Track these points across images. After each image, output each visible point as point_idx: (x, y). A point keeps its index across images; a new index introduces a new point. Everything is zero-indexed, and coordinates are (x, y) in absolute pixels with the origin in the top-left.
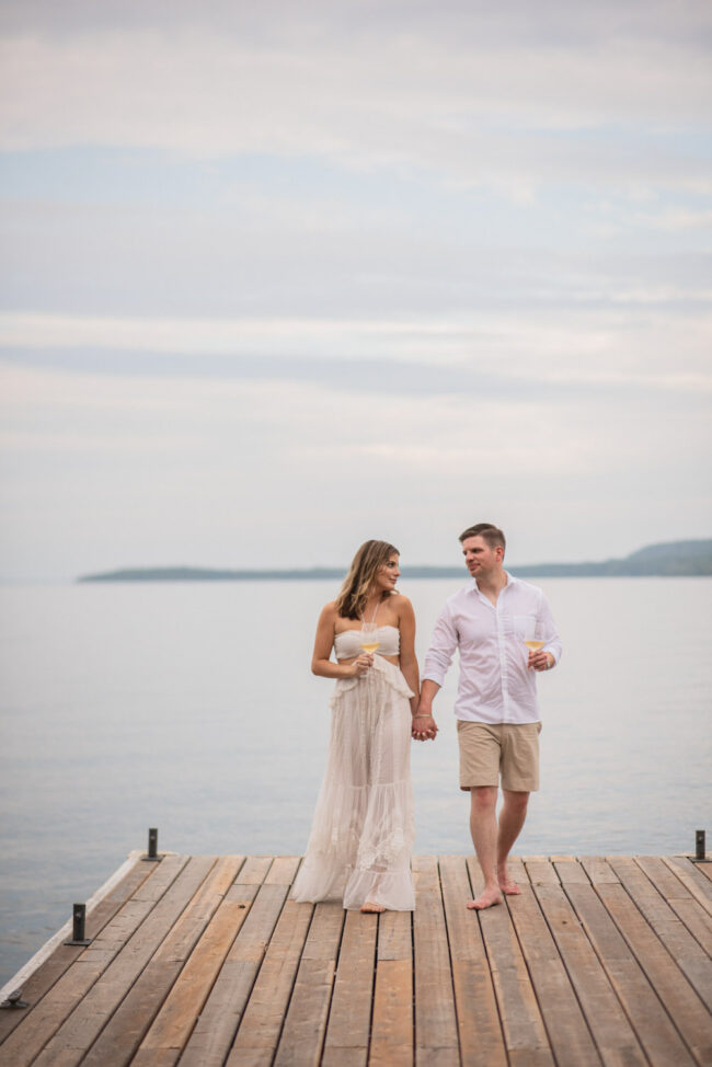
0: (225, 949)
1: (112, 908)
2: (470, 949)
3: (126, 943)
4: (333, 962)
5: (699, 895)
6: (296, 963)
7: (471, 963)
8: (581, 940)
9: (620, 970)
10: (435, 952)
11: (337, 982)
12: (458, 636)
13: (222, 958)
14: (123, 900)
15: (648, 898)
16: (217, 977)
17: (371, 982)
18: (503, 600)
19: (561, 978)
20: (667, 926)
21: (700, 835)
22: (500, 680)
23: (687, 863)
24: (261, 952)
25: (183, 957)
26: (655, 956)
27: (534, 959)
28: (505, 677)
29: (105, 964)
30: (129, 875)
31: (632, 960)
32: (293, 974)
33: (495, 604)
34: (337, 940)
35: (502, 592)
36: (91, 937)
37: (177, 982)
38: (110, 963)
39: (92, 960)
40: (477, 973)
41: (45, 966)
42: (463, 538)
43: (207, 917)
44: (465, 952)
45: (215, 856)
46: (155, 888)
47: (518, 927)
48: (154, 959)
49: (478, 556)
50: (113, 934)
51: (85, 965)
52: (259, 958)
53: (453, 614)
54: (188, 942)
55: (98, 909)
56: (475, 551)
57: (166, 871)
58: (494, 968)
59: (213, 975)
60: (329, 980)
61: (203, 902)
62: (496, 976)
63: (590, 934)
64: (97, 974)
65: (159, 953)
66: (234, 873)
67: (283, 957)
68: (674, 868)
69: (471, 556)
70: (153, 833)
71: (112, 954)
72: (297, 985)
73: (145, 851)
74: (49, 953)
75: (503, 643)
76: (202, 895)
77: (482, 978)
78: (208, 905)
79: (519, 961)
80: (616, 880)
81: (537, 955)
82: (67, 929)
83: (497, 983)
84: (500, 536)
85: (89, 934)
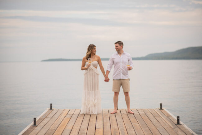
0: (65, 127)
1: (42, 119)
2: (115, 126)
3: (45, 126)
4: (87, 129)
5: (161, 116)
6: (79, 129)
7: (115, 129)
8: (137, 124)
9: (145, 130)
10: (108, 127)
11: (87, 133)
12: (113, 62)
13: (64, 129)
14: (44, 117)
15: (151, 117)
16: (63, 132)
17: (94, 133)
18: (122, 56)
19: (133, 132)
20: (155, 122)
21: (161, 104)
22: (120, 71)
23: (159, 110)
24: (72, 127)
25: (56, 128)
26: (153, 128)
27: (128, 128)
28: (121, 70)
29: (40, 130)
30: (46, 113)
31: (148, 129)
32: (78, 131)
33: (120, 56)
34: (87, 125)
35: (122, 54)
36: (37, 125)
37: (55, 133)
38: (41, 129)
39: (37, 129)
40: (116, 131)
41: (27, 130)
42: (115, 44)
43: (61, 121)
44: (114, 127)
45: (64, 109)
46: (51, 115)
47: (125, 122)
48: (50, 129)
49: (117, 47)
50: (42, 124)
51: (36, 130)
52: (71, 128)
53: (113, 58)
54: (57, 125)
55: (40, 119)
56: (117, 46)
57: (54, 112)
58: (120, 130)
59: (62, 132)
60: (86, 133)
61: (61, 118)
62: (120, 132)
63: (139, 124)
64: (38, 132)
65: (51, 128)
66: (67, 112)
67: (77, 128)
68: (156, 111)
69: (116, 47)
70: (51, 104)
71: (41, 128)
72: (79, 134)
73: (50, 108)
74: (28, 128)
75: (121, 64)
76: (61, 116)
77: (117, 132)
78: (62, 118)
79: (125, 129)
80: (144, 113)
81: (128, 127)
82: (33, 123)
83: (120, 133)
84: (122, 44)
85: (37, 124)
